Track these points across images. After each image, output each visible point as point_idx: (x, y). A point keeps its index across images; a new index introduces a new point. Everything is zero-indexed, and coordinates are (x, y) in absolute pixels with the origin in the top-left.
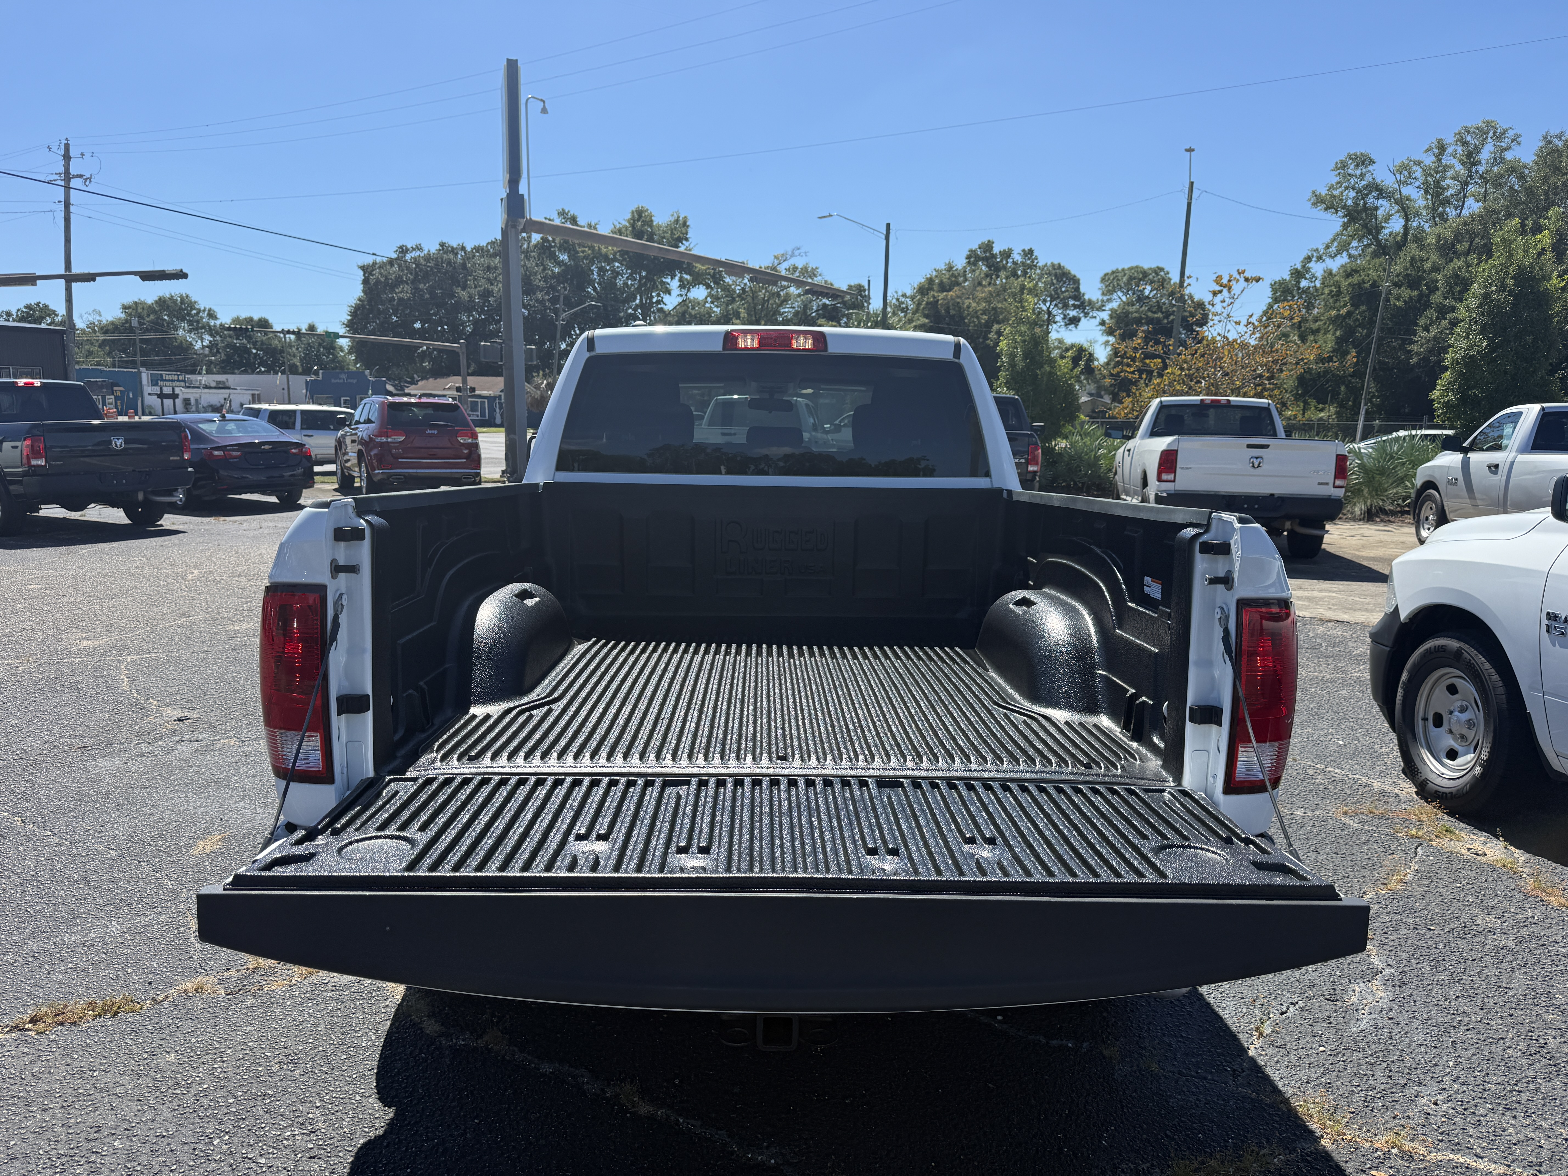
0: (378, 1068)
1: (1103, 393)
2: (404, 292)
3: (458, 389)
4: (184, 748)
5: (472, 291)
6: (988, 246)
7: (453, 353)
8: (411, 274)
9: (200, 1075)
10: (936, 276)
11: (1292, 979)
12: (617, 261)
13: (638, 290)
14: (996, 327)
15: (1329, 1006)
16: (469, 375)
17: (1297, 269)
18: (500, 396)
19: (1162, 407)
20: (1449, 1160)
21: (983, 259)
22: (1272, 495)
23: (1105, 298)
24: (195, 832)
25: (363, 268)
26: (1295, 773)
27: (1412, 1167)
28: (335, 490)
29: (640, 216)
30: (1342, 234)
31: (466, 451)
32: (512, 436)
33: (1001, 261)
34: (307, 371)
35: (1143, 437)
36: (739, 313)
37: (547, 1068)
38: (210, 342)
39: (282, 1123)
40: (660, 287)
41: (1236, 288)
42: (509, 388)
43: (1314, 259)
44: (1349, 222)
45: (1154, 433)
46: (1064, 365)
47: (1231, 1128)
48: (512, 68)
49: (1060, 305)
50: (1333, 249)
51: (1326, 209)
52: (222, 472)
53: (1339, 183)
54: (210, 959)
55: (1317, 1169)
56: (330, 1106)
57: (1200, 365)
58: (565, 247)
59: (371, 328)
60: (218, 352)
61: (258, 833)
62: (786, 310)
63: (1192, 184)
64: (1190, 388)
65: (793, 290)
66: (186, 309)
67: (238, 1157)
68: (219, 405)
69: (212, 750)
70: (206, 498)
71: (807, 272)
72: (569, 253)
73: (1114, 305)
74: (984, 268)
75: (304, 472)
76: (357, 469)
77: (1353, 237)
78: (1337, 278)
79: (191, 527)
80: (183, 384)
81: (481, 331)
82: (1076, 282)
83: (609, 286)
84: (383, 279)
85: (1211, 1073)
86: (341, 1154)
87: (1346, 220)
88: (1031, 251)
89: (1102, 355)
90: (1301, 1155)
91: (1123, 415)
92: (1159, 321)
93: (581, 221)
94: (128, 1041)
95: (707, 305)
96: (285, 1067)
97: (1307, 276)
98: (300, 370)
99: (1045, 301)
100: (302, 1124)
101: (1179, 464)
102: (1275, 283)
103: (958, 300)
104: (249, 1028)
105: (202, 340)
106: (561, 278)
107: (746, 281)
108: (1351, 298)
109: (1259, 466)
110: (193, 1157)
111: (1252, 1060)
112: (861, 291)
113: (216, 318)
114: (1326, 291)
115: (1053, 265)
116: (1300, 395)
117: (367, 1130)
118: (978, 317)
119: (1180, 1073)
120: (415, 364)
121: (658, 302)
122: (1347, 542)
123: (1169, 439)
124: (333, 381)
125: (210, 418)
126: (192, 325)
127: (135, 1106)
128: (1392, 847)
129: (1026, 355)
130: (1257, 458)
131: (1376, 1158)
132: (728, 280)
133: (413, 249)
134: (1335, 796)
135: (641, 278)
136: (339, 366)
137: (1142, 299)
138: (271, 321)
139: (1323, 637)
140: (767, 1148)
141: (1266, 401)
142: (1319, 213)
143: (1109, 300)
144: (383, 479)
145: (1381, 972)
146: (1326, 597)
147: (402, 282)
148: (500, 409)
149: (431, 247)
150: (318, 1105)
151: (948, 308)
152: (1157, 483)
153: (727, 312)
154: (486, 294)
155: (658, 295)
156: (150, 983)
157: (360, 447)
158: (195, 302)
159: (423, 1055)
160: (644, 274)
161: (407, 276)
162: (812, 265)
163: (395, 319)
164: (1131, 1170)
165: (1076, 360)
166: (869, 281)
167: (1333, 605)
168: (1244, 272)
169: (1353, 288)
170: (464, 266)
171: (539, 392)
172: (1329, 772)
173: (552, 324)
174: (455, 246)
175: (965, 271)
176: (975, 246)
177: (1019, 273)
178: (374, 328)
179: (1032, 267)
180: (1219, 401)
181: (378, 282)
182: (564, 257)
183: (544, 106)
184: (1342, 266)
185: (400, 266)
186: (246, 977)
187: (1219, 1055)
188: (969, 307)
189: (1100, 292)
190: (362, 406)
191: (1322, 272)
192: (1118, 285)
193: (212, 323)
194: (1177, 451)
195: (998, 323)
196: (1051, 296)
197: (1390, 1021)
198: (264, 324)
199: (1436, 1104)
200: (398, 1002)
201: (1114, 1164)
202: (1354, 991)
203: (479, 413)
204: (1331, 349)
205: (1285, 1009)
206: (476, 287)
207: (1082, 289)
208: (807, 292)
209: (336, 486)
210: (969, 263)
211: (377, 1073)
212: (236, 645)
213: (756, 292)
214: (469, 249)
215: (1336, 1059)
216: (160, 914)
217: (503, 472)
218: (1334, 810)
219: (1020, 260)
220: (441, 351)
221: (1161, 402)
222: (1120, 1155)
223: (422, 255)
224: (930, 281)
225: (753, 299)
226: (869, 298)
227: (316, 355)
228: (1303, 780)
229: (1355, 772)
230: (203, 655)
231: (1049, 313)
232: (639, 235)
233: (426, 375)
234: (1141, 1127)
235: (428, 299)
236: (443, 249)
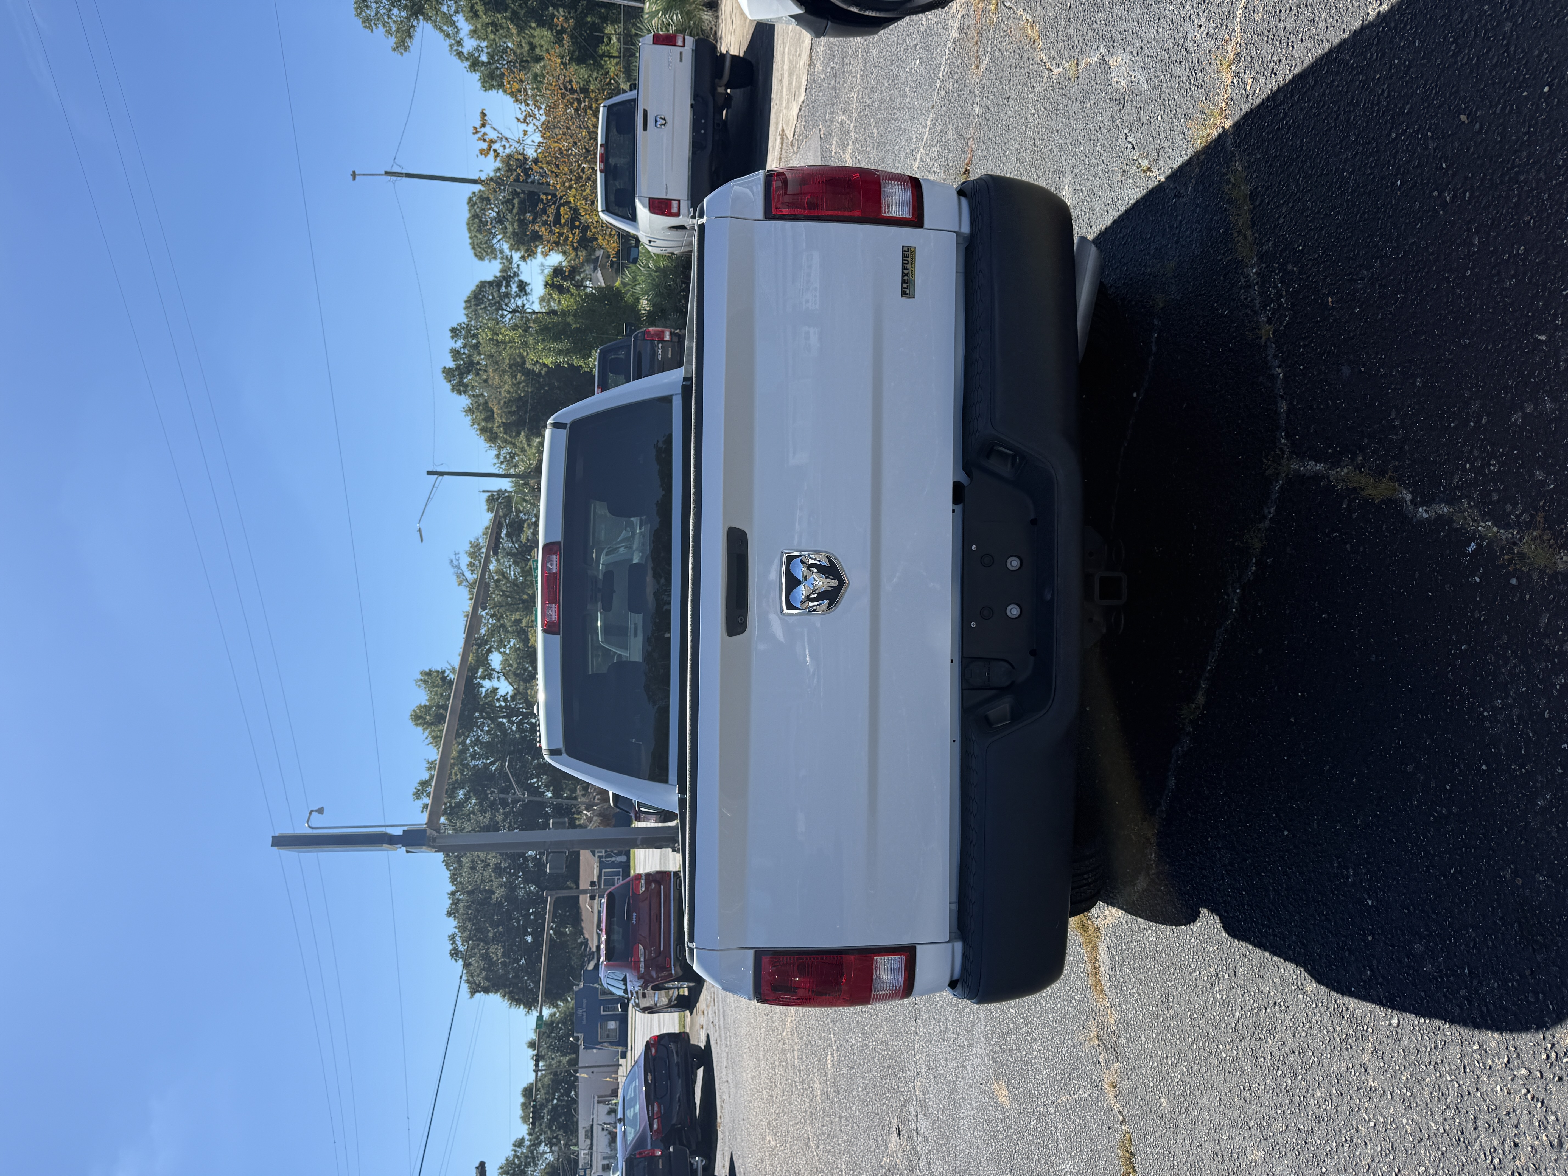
0: (1172, 925)
1: (593, 257)
2: (497, 952)
3: (593, 898)
4: (923, 1127)
5: (495, 884)
6: (448, 373)
7: (557, 904)
8: (478, 945)
9: (1176, 1075)
10: (479, 424)
11: (1108, 135)
12: (465, 740)
13: (493, 720)
14: (528, 365)
15: (1128, 106)
16: (578, 887)
17: (470, 66)
18: (599, 857)
19: (608, 210)
20: (1240, 23)
21: (461, 378)
22: (692, 106)
23: (499, 256)
24: (992, 1106)
25: (473, 993)
26: (944, 108)
27: (1245, 55)
28: (691, 1014)
29: (420, 717)
30: (435, 22)
31: (653, 885)
32: (639, 842)
33: (463, 359)
34: (575, 1049)
35: (637, 228)
36: (516, 620)
37: (1172, 782)
38: (546, 1145)
39: (1210, 1003)
40: (490, 699)
41: (493, 135)
42: (592, 845)
43: (460, 49)
44: (423, 14)
45: (633, 218)
46: (566, 303)
47: (1216, 205)
48: (280, 841)
49: (507, 300)
50: (450, 30)
51: (410, 37)
52: (674, 1121)
53: (384, 25)
54: (1091, 1079)
55: (1245, 135)
56: (1199, 963)
57: (566, 169)
58: (452, 794)
59: (532, 985)
60: (556, 1138)
61: (992, 1050)
62: (512, 573)
63: (387, 173)
64: (589, 179)
65: (492, 567)
66: (514, 1169)
67: (1235, 1036)
68: (609, 1136)
69: (925, 1101)
70: (700, 1136)
71: (475, 552)
72: (456, 789)
73: (506, 247)
74: (470, 377)
75: (674, 1042)
76: (671, 992)
77: (437, 10)
78: (479, 26)
79: (726, 1148)
80: (588, 1171)
81: (536, 876)
82: (483, 285)
83: (489, 748)
84: (484, 973)
85: (1177, 216)
86: (1233, 951)
87: (421, 18)
88: (453, 330)
89: (556, 259)
90: (1236, 147)
91: (615, 245)
92: (521, 202)
93: (426, 776)
94: (1152, 1140)
95: (508, 652)
96: (1171, 1004)
97: (476, 55)
98: (574, 1056)
99: (502, 316)
100: (1212, 985)
101: (663, 196)
102: (484, 87)
103: (502, 402)
104: (1143, 1038)
105: (544, 1153)
106: (482, 798)
107: (483, 613)
108: (499, 12)
109: (664, 119)
110: (1234, 1073)
111: (1167, 178)
112: (493, 499)
113: (523, 1139)
114: (492, 36)
115: (466, 308)
116: (595, 61)
117: (1216, 930)
118: (519, 383)
119: (1177, 242)
120: (567, 941)
121: (505, 700)
122: (738, 29)
123: (639, 205)
124: (584, 1022)
125: (622, 1134)
126: (529, 1163)
127: (1199, 1127)
128: (1005, 29)
129: (556, 338)
130: (656, 121)
131: (1238, 84)
132: (483, 631)
133: (454, 943)
134: (964, 74)
135: (482, 717)
136: (569, 1020)
137: (500, 220)
138: (525, 1085)
139: (825, 65)
140: (1228, 595)
141: (601, 109)
142: (415, 44)
143: (502, 252)
144: (680, 966)
145: (1103, 56)
146: (789, 58)
147: (487, 953)
148: (612, 857)
149: (451, 925)
150: (1198, 973)
151: (510, 412)
152: (681, 217)
153: (514, 632)
154: (498, 870)
155: (498, 700)
156: (1109, 1128)
157: (649, 988)
158: (507, 1160)
159: (1162, 888)
160: (477, 714)
161: (480, 950)
162: (467, 547)
163: (523, 961)
164: (1245, 292)
165: (561, 290)
166: (484, 491)
167: (796, 51)
168: (475, 128)
169: (489, 10)
170: (470, 893)
171: (595, 818)
172: (943, 76)
173: (527, 805)
174: (451, 901)
175: (473, 396)
176: (448, 386)
177: (474, 341)
178: (532, 982)
179: (468, 328)
180: (601, 155)
181: (487, 978)
182: (461, 794)
183: (316, 811)
184: (467, 19)
185: (471, 957)
186: (1105, 1046)
187: (1164, 207)
188: (509, 392)
189: (493, 261)
190: (610, 987)
191: (473, 39)
192: (486, 243)
193: (527, 1143)
194: (650, 199)
195: (524, 362)
196: (497, 310)
197: (1140, 55)
198: (528, 1092)
199: (1200, 26)
200: (1124, 912)
201: (1241, 305)
202: (1117, 82)
203: (616, 877)
204: (550, 32)
205: (1130, 146)
206: (492, 881)
207: (490, 278)
208: (496, 553)
209: (688, 1012)
210: (465, 392)
211: (1176, 926)
212: (834, 1092)
213: (495, 604)
214: (454, 888)
215: (1167, 107)
216: (1056, 1128)
217: (674, 851)
218: (974, 77)
219: (462, 341)
220: (554, 915)
221: (603, 211)
222: (1235, 299)
223: (459, 934)
224: (483, 430)
225: (501, 606)
226: (500, 491)
227: (559, 1041)
228: (950, 101)
229: (943, 52)
230: (843, 1121)
231: (514, 311)
232: (440, 719)
233: (579, 931)
234: (1215, 280)
235: (503, 928)
236: (454, 913)
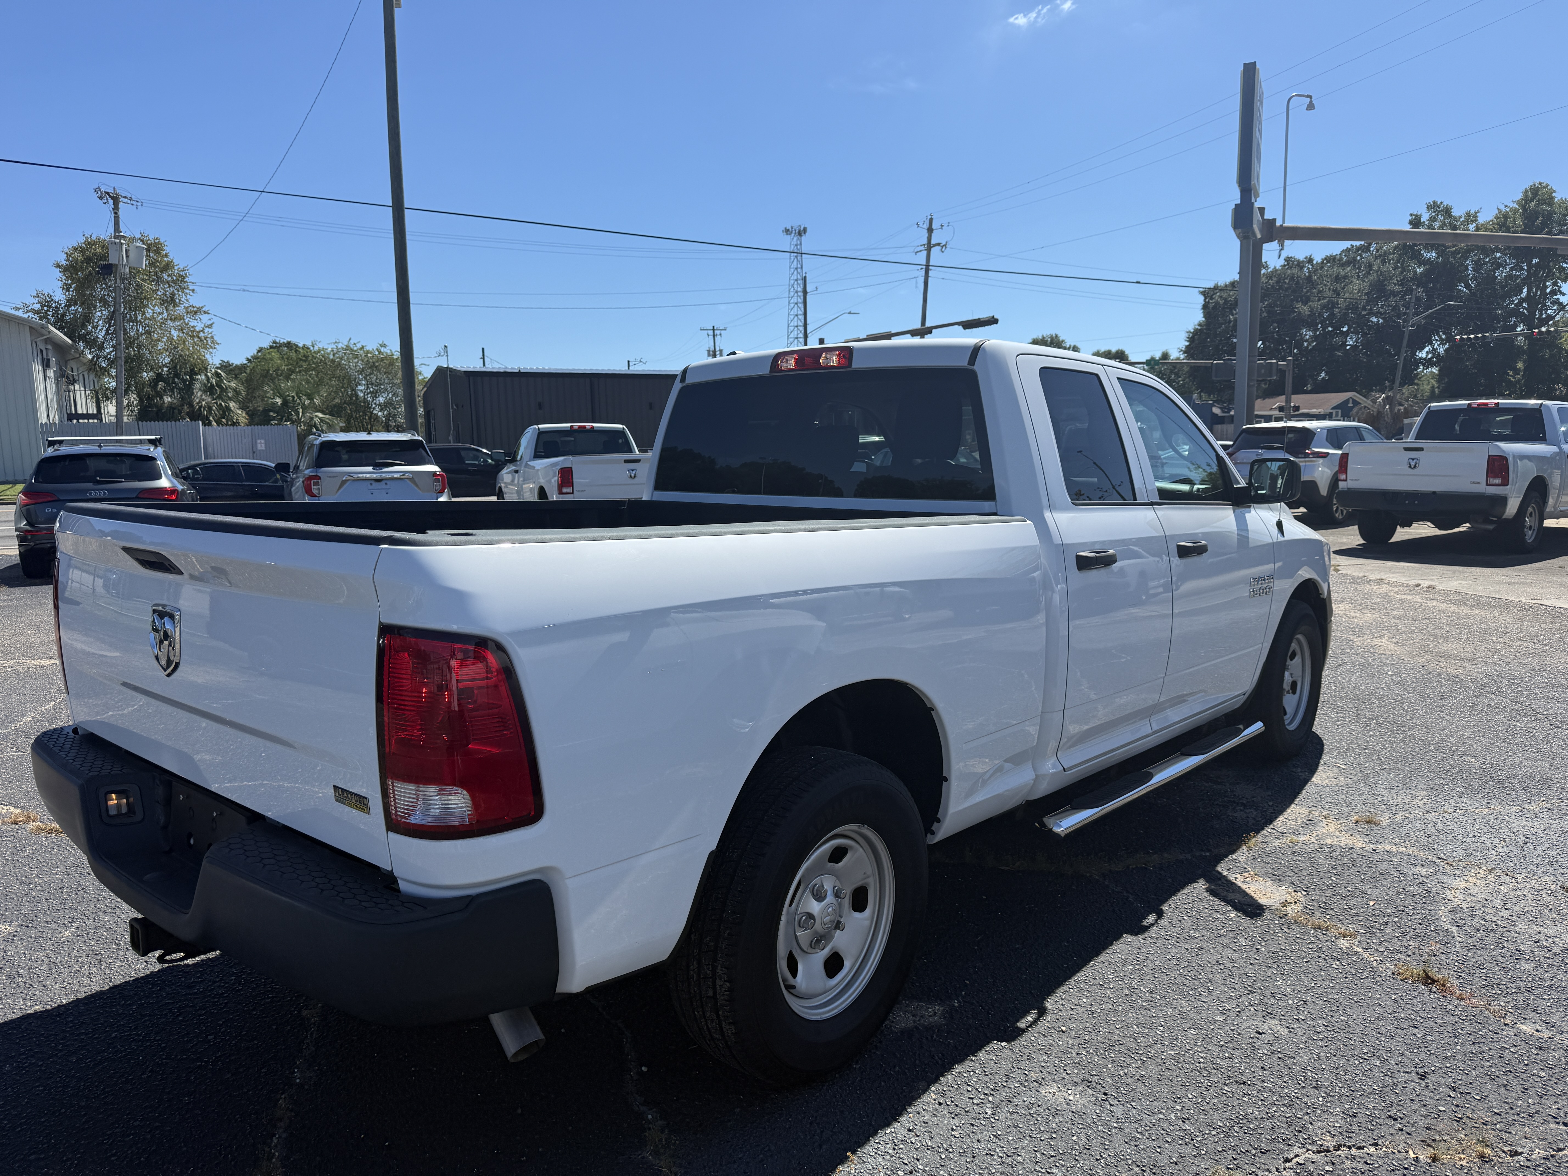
3: (1283, 409)
5: (1315, 304)
7: (1279, 372)
13: (1526, 280)
16: (1294, 393)
18: (1331, 413)
25: (1204, 293)
29: (1536, 195)
59: (1207, 353)
72: (1437, 249)
83: (1487, 280)
93: (1458, 212)
106: (1423, 279)
135: (1531, 266)
154: (1331, 306)
155: (1555, 284)
163: (1233, 340)
174: (1302, 261)
178: (1210, 353)
181: (1217, 306)
182: (1431, 255)
183: (1311, 102)
206: (1319, 300)
214: (1316, 263)
235: (1265, 317)
236: (1288, 264)
